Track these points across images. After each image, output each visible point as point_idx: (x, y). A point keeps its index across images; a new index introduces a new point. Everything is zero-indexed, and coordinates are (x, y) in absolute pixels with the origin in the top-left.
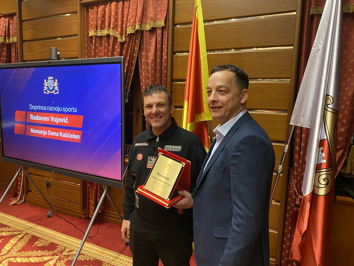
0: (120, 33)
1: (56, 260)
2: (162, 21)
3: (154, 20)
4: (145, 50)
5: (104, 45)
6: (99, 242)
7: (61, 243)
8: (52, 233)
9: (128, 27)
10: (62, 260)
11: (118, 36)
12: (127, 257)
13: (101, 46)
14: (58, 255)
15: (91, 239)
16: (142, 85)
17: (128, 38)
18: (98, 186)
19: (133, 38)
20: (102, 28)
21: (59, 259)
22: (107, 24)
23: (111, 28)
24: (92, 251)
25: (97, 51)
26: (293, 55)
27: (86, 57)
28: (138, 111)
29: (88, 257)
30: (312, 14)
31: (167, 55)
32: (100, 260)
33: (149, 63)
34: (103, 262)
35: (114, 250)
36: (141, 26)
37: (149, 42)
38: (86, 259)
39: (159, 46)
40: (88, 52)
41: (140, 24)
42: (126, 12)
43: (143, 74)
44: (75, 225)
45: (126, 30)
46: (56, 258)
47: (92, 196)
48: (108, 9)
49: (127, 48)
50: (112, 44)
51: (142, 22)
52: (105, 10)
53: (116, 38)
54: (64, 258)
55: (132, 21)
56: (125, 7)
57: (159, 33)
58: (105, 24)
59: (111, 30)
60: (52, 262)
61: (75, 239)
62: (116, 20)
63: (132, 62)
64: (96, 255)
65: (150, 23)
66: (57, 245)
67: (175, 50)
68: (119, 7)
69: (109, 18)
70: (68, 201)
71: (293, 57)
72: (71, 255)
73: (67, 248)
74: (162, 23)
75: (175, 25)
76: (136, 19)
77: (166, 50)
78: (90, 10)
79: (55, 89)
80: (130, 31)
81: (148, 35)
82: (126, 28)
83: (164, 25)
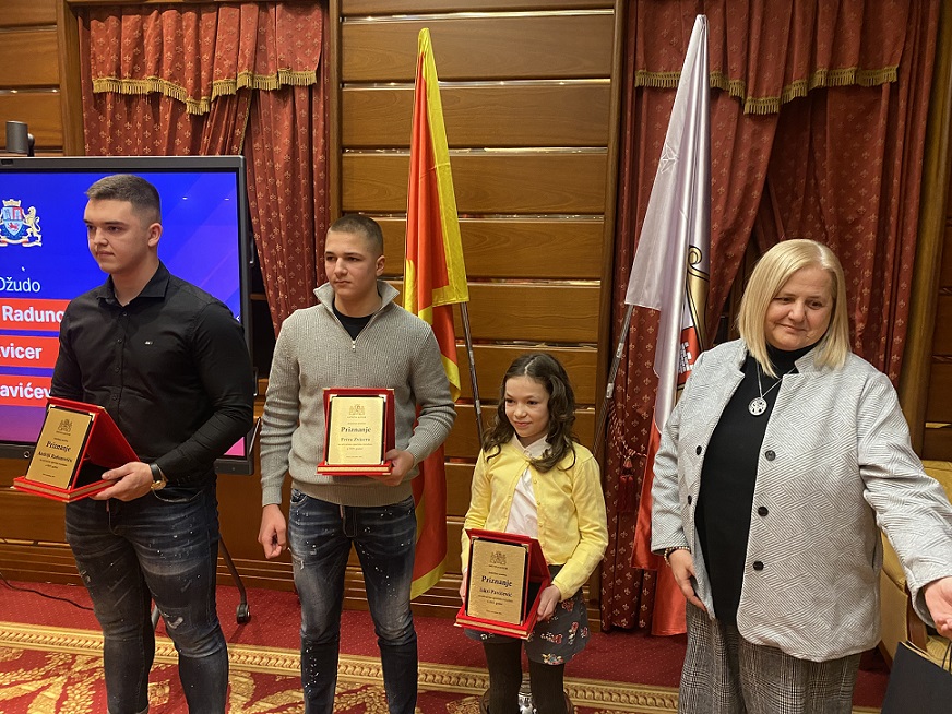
0: (192, 91)
1: (60, 687)
2: (310, 71)
3: (288, 67)
7: (55, 646)
9: (217, 79)
10: (78, 682)
11: (187, 100)
13: (130, 119)
14: (63, 675)
17: (215, 105)
19: (229, 107)
20: (134, 75)
21: (70, 682)
22: (150, 65)
23: (165, 78)
25: (119, 132)
26: (607, 165)
27: (87, 150)
30: (639, 86)
31: (326, 152)
33: (278, 169)
36: (253, 79)
37: (275, 118)
39: (302, 130)
41: (250, 72)
42: (207, 40)
43: (260, 195)
44: (75, 602)
45: (211, 85)
46: (59, 682)
48: (151, 26)
49: (213, 131)
51: (254, 70)
52: (141, 27)
53: (178, 105)
54: (82, 678)
55: (227, 63)
56: (203, 26)
57: (302, 99)
58: (145, 64)
59: (165, 81)
60: (53, 691)
62: (178, 57)
65: (277, 73)
66: (46, 653)
67: (346, 141)
68: (184, 24)
69: (155, 50)
71: (607, 170)
72: (97, 667)
73: (80, 656)
74: (310, 77)
75: (342, 83)
76: (238, 59)
77: (322, 140)
78: (93, 23)
79: (27, 234)
80: (221, 87)
81: (271, 102)
82: (211, 79)
83: (314, 81)
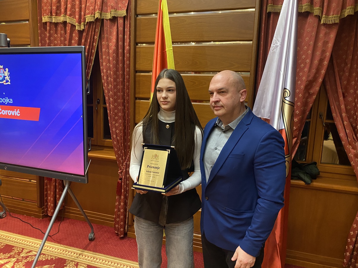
0: (78, 21)
1: (13, 263)
2: (124, 10)
3: (115, 9)
4: (105, 39)
5: (60, 33)
6: (60, 240)
7: (18, 244)
8: (6, 234)
9: (87, 15)
10: (20, 262)
11: (76, 24)
12: (92, 252)
13: (56, 33)
14: (16, 257)
15: (51, 238)
16: (103, 75)
17: (87, 26)
18: (57, 182)
19: (92, 27)
20: (57, 14)
21: (17, 261)
22: (62, 10)
23: (68, 15)
24: (53, 250)
25: (52, 38)
26: (252, 50)
27: (40, 44)
28: (98, 103)
29: (49, 256)
30: (269, 12)
31: (130, 46)
32: (63, 259)
33: (111, 53)
34: (66, 260)
35: (77, 247)
36: (101, 14)
37: (110, 31)
38: (48, 259)
39: (121, 36)
40: (41, 40)
41: (100, 12)
43: (104, 64)
44: (32, 225)
45: (85, 18)
46: (13, 261)
47: (51, 193)
49: (86, 37)
50: (69, 31)
51: (102, 10)
53: (73, 26)
54: (22, 260)
55: (91, 8)
57: (121, 22)
58: (61, 10)
59: (68, 17)
60: (10, 264)
61: (33, 239)
62: (73, 6)
63: (91, 52)
64: (58, 254)
65: (111, 11)
66: (13, 247)
67: (138, 40)
69: (65, 4)
70: (22, 199)
71: (252, 52)
72: (30, 256)
73: (25, 249)
74: (123, 13)
75: (137, 15)
76: (95, 6)
77: (128, 40)
79: (5, 79)
80: (89, 18)
81: (109, 24)
82: (85, 15)
83: (125, 14)
